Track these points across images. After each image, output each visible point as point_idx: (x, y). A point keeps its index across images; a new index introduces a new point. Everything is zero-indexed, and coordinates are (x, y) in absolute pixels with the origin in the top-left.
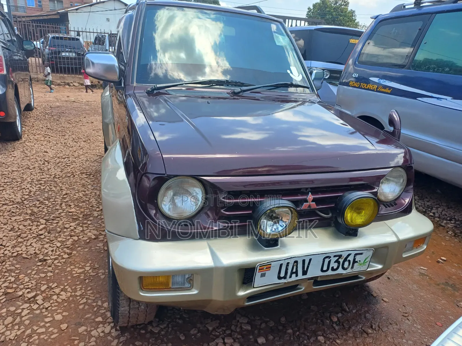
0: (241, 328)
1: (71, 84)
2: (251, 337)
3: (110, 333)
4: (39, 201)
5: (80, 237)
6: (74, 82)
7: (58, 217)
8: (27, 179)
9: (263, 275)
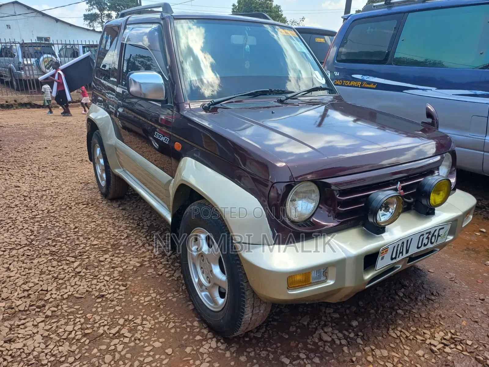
0: (332, 317)
2: (344, 323)
3: (218, 347)
4: (49, 239)
5: (124, 267)
7: (85, 252)
8: (17, 218)
9: (383, 258)
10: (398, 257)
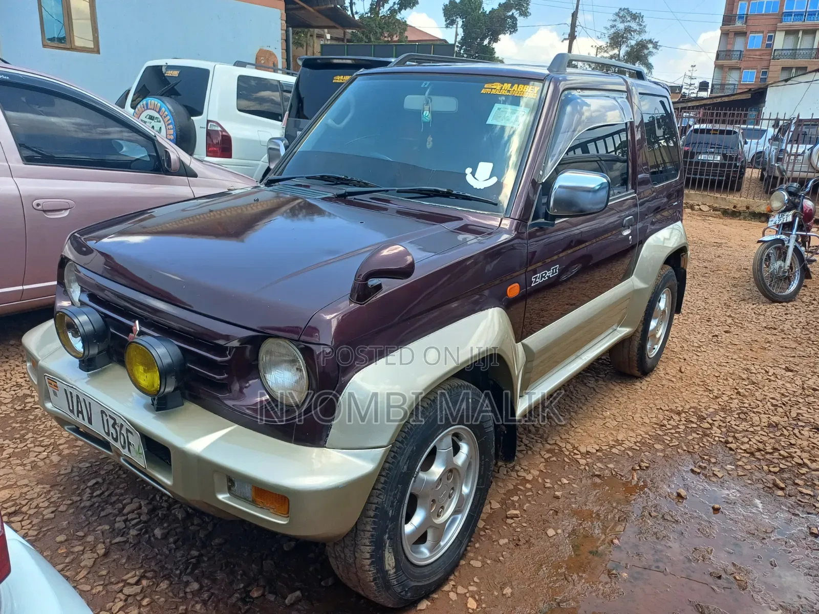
1: (697, 207)
6: (703, 204)
9: (55, 394)
10: (78, 416)
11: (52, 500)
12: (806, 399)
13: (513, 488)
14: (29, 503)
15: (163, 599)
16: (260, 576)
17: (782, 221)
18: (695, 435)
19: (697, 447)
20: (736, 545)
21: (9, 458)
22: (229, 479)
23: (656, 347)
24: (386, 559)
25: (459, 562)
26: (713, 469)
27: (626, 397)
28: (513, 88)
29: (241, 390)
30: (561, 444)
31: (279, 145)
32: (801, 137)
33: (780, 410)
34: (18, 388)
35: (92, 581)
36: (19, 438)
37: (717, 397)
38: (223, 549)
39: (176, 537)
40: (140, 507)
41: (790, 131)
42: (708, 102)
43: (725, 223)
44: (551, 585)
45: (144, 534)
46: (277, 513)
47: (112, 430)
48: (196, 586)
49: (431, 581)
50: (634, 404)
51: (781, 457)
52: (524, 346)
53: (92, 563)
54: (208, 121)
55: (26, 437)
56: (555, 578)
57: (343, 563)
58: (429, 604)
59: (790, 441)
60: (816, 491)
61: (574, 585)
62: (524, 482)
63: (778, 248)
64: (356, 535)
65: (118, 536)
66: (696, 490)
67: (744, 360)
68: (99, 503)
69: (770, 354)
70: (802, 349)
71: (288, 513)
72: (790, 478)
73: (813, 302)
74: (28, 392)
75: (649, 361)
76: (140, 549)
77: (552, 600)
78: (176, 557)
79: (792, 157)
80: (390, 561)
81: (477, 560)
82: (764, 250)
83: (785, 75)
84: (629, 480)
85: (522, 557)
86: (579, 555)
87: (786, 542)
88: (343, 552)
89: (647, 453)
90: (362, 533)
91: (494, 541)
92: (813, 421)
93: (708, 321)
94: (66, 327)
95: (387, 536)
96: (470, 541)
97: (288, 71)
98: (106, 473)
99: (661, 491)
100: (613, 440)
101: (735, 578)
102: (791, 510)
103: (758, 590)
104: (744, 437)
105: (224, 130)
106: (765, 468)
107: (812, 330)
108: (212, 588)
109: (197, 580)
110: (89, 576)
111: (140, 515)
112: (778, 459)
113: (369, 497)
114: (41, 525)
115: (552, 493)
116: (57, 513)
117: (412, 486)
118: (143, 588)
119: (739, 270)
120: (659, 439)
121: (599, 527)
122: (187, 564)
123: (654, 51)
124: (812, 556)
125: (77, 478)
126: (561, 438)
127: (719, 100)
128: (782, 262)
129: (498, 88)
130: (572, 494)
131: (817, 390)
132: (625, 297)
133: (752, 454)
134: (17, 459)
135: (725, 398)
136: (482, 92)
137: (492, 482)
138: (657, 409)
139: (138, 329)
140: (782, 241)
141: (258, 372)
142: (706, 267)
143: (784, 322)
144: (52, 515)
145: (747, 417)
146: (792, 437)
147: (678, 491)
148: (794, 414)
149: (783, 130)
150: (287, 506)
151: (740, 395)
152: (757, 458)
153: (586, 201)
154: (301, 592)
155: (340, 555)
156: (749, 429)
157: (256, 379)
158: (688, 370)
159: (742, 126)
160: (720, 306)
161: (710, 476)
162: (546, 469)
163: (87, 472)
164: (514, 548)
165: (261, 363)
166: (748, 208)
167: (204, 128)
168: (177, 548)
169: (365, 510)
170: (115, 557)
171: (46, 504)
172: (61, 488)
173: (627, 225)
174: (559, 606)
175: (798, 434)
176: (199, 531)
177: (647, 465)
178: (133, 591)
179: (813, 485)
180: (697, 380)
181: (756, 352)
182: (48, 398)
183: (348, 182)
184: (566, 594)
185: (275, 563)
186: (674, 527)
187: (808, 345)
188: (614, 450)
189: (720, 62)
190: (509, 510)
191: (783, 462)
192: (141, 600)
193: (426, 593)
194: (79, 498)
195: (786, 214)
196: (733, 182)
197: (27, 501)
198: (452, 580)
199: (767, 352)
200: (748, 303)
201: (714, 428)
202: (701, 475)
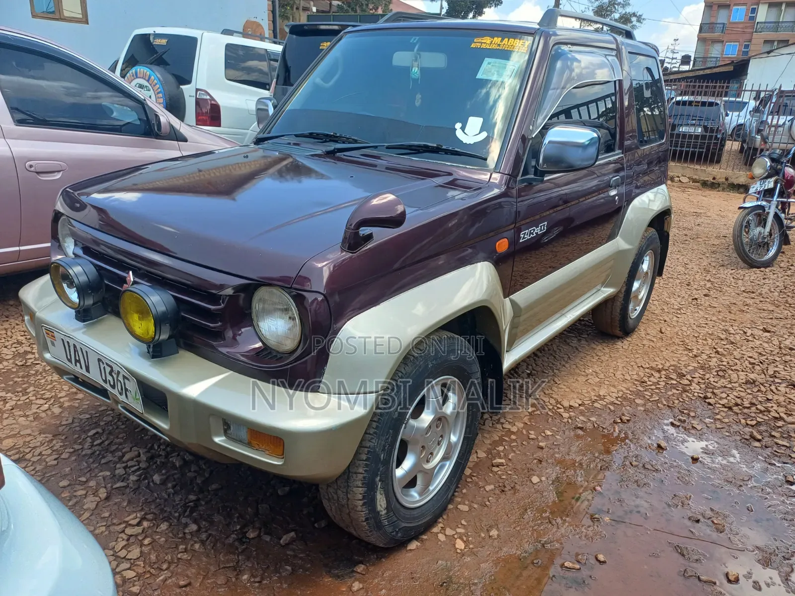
1: (677, 179)
6: (683, 176)
9: (53, 344)
10: (76, 365)
11: (55, 448)
12: (783, 358)
13: (498, 439)
14: (32, 451)
15: (163, 539)
16: (256, 519)
17: (763, 187)
18: (675, 391)
19: (676, 402)
20: (714, 492)
21: (12, 409)
22: (225, 422)
23: (637, 308)
24: (378, 501)
25: (447, 506)
26: (693, 422)
27: (608, 356)
28: (504, 42)
29: (234, 338)
30: (545, 399)
31: (267, 106)
32: (782, 109)
33: (757, 368)
34: (19, 345)
35: (95, 523)
36: (21, 392)
37: (696, 356)
38: (220, 494)
39: (174, 483)
40: (139, 455)
41: (771, 103)
42: (691, 74)
43: (704, 194)
44: (536, 528)
45: (144, 479)
46: (272, 455)
47: (109, 378)
48: (194, 527)
49: (420, 523)
50: (615, 363)
51: (758, 411)
52: (512, 301)
53: (94, 506)
54: (197, 90)
55: (28, 391)
56: (539, 522)
57: (337, 504)
58: (419, 544)
59: (767, 396)
60: (791, 442)
61: (558, 528)
62: (509, 433)
63: (759, 215)
64: (348, 478)
65: (118, 480)
66: (676, 442)
67: (723, 321)
68: (100, 451)
69: (748, 316)
70: (779, 312)
71: (283, 454)
72: (767, 431)
73: (791, 267)
74: (29, 349)
75: (630, 322)
76: (140, 493)
77: (537, 542)
78: (175, 501)
79: (773, 129)
80: (381, 503)
81: (465, 504)
82: (745, 216)
83: (767, 48)
84: (611, 432)
85: (507, 502)
86: (563, 500)
87: (762, 489)
88: (336, 493)
89: (628, 408)
90: (354, 476)
91: (480, 488)
92: (789, 378)
93: (688, 285)
94: (61, 278)
95: (379, 478)
96: (457, 487)
97: (275, 40)
98: (105, 424)
99: (642, 443)
100: (595, 395)
101: (713, 522)
102: (767, 460)
103: (734, 533)
104: (722, 393)
105: (212, 99)
106: (743, 421)
107: (789, 294)
108: (209, 529)
109: (195, 522)
110: (93, 517)
111: (139, 462)
112: (755, 413)
113: (362, 441)
114: (44, 471)
115: (537, 443)
116: (59, 460)
117: (403, 431)
118: (144, 529)
119: (718, 237)
120: (639, 394)
121: (582, 475)
122: (185, 506)
123: (638, 24)
124: (788, 502)
125: (78, 429)
126: (545, 393)
127: (701, 73)
128: (761, 228)
129: (488, 42)
130: (556, 445)
131: (793, 349)
132: (610, 256)
133: (730, 408)
134: (20, 411)
135: (704, 356)
136: (472, 46)
137: (477, 434)
138: (638, 367)
139: (132, 280)
140: (762, 208)
141: (252, 320)
142: (686, 235)
143: (761, 286)
144: (55, 462)
145: (725, 374)
146: (769, 393)
147: (659, 443)
148: (771, 372)
149: (764, 102)
150: (282, 447)
151: (718, 354)
152: (735, 412)
153: (575, 157)
154: (296, 534)
155: (333, 497)
156: (728, 386)
157: (249, 326)
158: (668, 331)
159: (724, 99)
160: (699, 271)
161: (689, 429)
162: (530, 422)
163: (87, 423)
164: (500, 493)
165: (254, 311)
166: (727, 179)
167: (193, 96)
168: (175, 493)
169: (357, 453)
170: (117, 500)
171: (49, 451)
172: (63, 437)
173: (614, 184)
174: (544, 547)
175: (775, 390)
176: (195, 477)
177: (628, 418)
178: (133, 532)
179: (789, 437)
180: (677, 339)
181: (735, 314)
182: (47, 349)
183: (336, 139)
184: (550, 536)
185: (270, 506)
186: (654, 476)
187: (785, 307)
188: (596, 405)
189: (703, 35)
190: (495, 459)
191: (760, 415)
192: (143, 540)
193: (416, 534)
194: (80, 447)
195: (767, 181)
196: (713, 154)
197: (30, 449)
198: (440, 522)
199: (745, 314)
200: (727, 269)
201: (694, 384)
202: (680, 428)
